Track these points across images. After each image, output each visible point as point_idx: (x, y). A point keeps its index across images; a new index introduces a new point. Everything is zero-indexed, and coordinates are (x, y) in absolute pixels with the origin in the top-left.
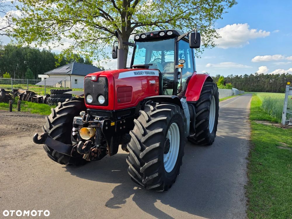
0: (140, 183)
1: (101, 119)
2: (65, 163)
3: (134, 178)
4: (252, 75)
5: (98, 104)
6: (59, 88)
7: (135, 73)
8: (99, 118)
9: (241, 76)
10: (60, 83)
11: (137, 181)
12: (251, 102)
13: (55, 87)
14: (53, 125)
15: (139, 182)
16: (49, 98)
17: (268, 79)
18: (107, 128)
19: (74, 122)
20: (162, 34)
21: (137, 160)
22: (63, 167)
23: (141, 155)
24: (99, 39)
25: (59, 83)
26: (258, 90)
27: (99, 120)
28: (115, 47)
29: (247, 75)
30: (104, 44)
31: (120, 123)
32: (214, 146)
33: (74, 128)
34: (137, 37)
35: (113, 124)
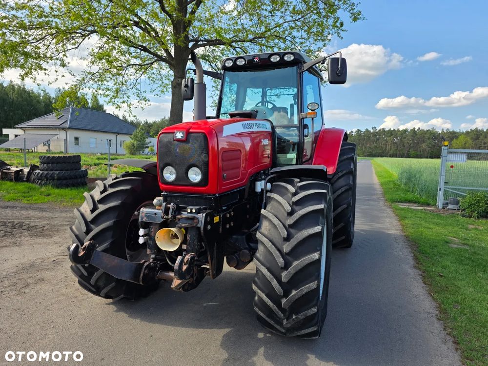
0: (278, 327)
1: (198, 212)
2: (112, 295)
3: (267, 319)
4: (367, 130)
5: (189, 184)
6: (45, 153)
7: (244, 127)
8: (196, 209)
9: (352, 132)
10: (47, 143)
11: (272, 322)
12: (375, 173)
13: (36, 151)
14: (92, 225)
15: (276, 326)
16: (37, 171)
17: (392, 137)
18: (209, 227)
19: (142, 219)
20: (275, 59)
21: (278, 285)
22: (107, 304)
23: (285, 276)
24: (129, 67)
25: (45, 145)
26: (377, 154)
27: (194, 213)
28: (188, 80)
29: (361, 131)
30: (138, 75)
31: (226, 216)
32: (355, 248)
33: (141, 230)
34: (228, 63)
35: (216, 219)
